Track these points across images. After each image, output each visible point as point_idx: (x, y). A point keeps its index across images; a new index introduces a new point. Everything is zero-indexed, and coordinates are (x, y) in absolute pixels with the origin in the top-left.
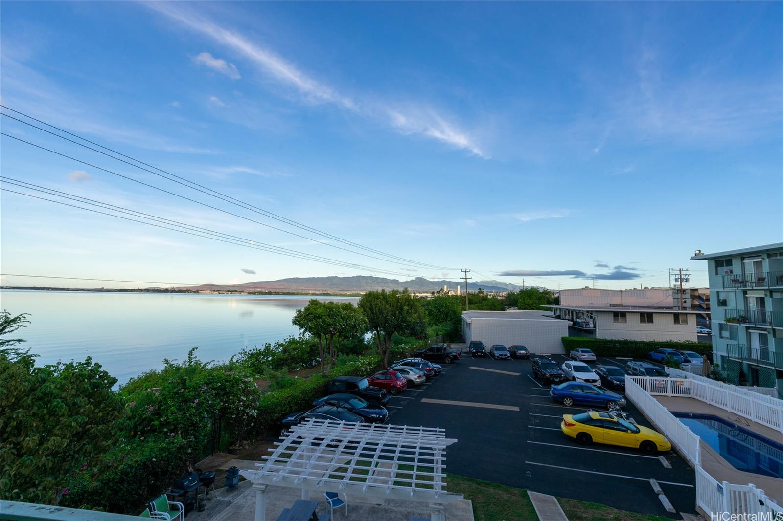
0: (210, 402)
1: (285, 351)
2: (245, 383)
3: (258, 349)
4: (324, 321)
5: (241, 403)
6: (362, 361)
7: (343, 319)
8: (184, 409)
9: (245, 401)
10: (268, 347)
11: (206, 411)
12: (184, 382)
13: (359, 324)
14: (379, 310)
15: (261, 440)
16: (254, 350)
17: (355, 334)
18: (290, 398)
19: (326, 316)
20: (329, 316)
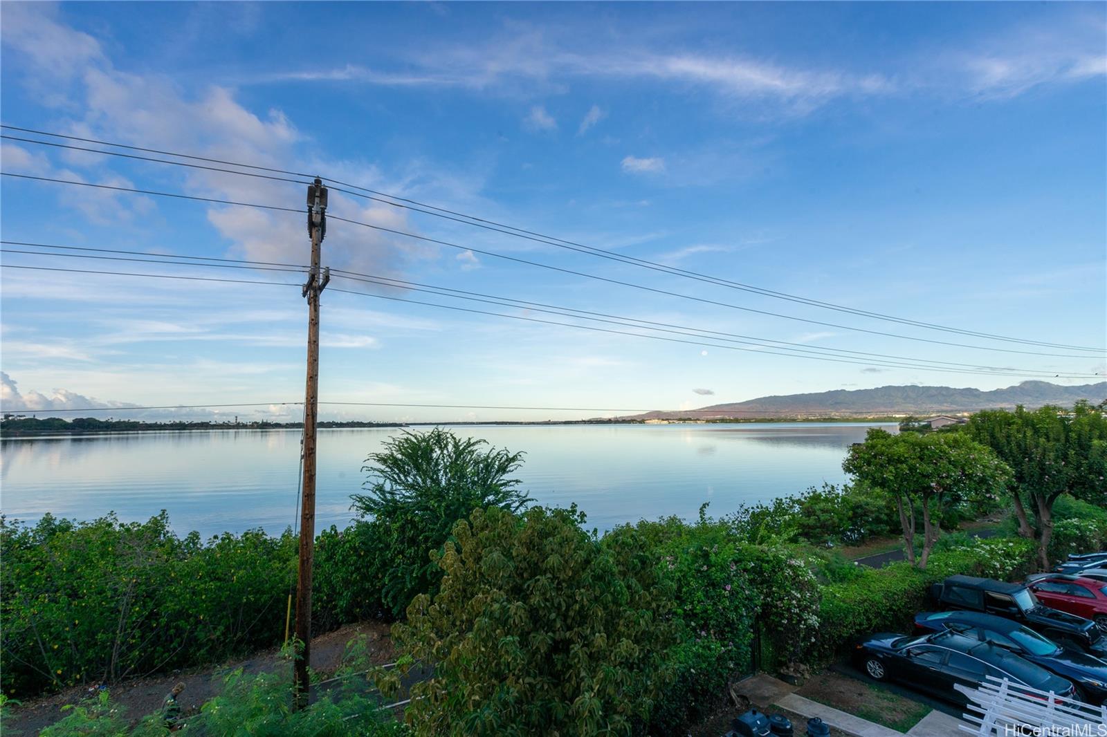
0: (747, 592)
1: (808, 512)
2: (790, 566)
3: (764, 507)
4: (912, 469)
5: (794, 602)
6: (988, 548)
7: (955, 467)
8: (712, 598)
9: (799, 600)
10: (779, 503)
11: (744, 606)
12: (706, 555)
13: (993, 477)
14: (1019, 446)
15: (829, 669)
16: (758, 507)
17: (988, 495)
18: (866, 604)
19: (914, 459)
20: (921, 459)
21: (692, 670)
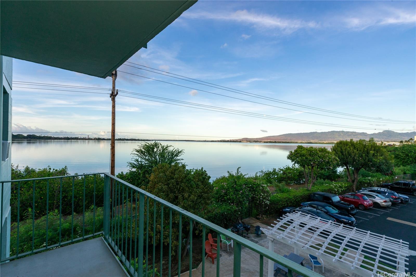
0: (247, 193)
1: (284, 173)
2: (262, 186)
3: (270, 171)
4: (306, 158)
5: (261, 196)
6: (335, 185)
7: (320, 158)
8: (236, 194)
9: (263, 196)
10: (274, 170)
11: (245, 197)
12: (235, 182)
13: (332, 161)
15: (272, 217)
16: (267, 171)
17: (329, 167)
18: (287, 199)
19: (308, 155)
20: (310, 155)
21: (225, 213)
